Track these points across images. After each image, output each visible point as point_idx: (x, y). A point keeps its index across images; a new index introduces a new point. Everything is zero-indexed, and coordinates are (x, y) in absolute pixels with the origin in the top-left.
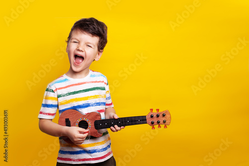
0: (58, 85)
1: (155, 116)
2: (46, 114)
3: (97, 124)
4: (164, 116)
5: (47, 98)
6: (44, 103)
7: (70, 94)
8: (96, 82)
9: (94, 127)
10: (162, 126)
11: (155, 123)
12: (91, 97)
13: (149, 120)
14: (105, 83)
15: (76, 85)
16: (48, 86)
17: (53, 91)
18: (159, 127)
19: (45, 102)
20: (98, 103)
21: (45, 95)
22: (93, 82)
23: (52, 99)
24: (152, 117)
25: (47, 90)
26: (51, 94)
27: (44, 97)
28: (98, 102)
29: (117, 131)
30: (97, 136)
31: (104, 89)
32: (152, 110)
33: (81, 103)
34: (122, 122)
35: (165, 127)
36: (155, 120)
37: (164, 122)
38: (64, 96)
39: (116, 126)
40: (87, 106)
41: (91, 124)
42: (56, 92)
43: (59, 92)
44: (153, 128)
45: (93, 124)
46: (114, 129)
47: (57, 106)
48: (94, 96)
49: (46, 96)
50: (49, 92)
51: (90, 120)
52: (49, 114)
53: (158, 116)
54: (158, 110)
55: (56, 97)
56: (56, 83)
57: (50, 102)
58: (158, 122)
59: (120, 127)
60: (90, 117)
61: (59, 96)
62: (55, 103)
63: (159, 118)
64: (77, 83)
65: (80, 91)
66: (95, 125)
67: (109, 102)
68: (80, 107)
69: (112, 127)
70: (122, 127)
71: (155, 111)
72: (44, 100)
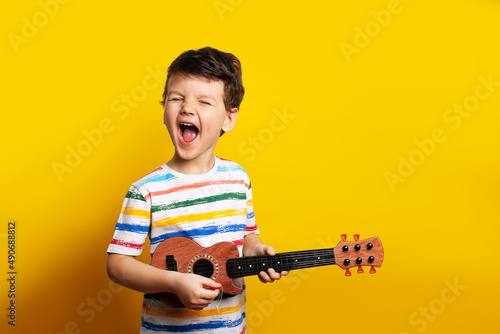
0: (154, 187)
1: (351, 248)
2: (126, 244)
3: (232, 267)
4: (369, 247)
5: (127, 212)
6: (120, 221)
7: (177, 205)
8: (229, 182)
9: (225, 272)
10: (367, 269)
11: (352, 263)
12: (220, 213)
13: (340, 257)
14: (246, 185)
15: (190, 187)
16: (132, 188)
17: (143, 198)
18: (360, 270)
19: (124, 218)
20: (232, 226)
21: (124, 206)
22: (223, 182)
23: (140, 213)
24: (345, 249)
25: (129, 195)
26: (138, 205)
27: (123, 210)
28: (233, 223)
29: (273, 280)
30: (231, 292)
31: (243, 197)
32: (344, 236)
33: (199, 225)
34: (284, 262)
35: (373, 270)
36: (352, 258)
37: (371, 260)
38: (165, 209)
39: (271, 270)
40: (212, 231)
41: (219, 267)
42: (148, 200)
43: (157, 201)
44: (348, 273)
45: (224, 267)
46: (267, 277)
47: (149, 229)
48: (224, 212)
49: (127, 208)
50: (132, 200)
51: (217, 257)
52: (132, 245)
53: (357, 248)
54: (357, 236)
55: (149, 210)
56: (149, 181)
57: (134, 220)
58: (358, 262)
59: (280, 272)
60: (218, 252)
61: (154, 209)
62: (145, 222)
63: (360, 251)
64: (192, 183)
65: (199, 201)
66: (227, 268)
67: (251, 223)
68: (197, 232)
69: (263, 273)
70: (284, 272)
71: (350, 239)
72: (121, 215)
